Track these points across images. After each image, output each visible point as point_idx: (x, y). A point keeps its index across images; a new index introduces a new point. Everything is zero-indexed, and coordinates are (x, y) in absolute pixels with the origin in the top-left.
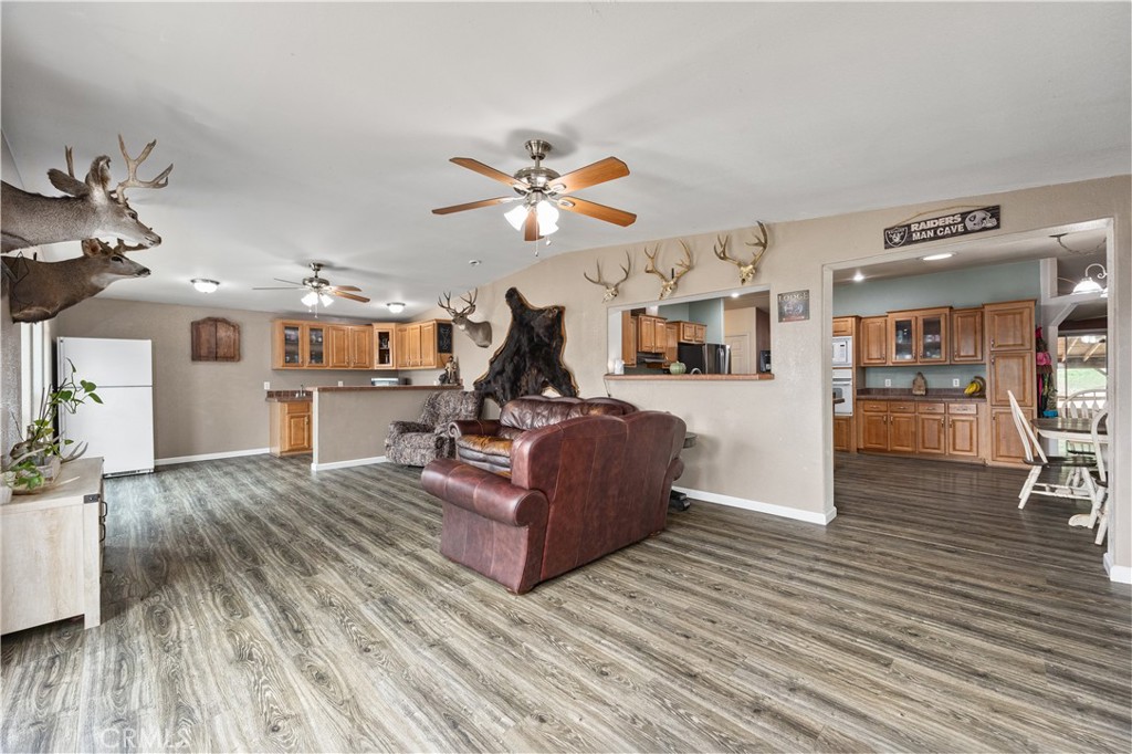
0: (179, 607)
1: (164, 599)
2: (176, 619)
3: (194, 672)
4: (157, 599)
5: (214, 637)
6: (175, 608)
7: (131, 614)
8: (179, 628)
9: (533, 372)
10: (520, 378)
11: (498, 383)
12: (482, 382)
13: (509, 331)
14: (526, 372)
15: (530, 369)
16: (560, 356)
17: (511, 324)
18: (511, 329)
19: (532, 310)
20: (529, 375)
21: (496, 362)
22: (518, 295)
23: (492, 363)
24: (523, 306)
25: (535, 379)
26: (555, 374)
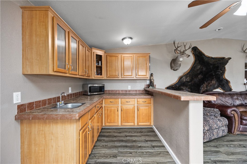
9: (213, 82)
10: (202, 84)
11: (186, 86)
12: (173, 86)
13: (193, 64)
14: (207, 82)
15: (211, 81)
16: (224, 76)
17: (194, 62)
18: (194, 64)
19: (209, 57)
20: (209, 83)
21: (184, 77)
22: (199, 50)
23: (181, 78)
24: (204, 55)
25: (214, 85)
26: (222, 83)
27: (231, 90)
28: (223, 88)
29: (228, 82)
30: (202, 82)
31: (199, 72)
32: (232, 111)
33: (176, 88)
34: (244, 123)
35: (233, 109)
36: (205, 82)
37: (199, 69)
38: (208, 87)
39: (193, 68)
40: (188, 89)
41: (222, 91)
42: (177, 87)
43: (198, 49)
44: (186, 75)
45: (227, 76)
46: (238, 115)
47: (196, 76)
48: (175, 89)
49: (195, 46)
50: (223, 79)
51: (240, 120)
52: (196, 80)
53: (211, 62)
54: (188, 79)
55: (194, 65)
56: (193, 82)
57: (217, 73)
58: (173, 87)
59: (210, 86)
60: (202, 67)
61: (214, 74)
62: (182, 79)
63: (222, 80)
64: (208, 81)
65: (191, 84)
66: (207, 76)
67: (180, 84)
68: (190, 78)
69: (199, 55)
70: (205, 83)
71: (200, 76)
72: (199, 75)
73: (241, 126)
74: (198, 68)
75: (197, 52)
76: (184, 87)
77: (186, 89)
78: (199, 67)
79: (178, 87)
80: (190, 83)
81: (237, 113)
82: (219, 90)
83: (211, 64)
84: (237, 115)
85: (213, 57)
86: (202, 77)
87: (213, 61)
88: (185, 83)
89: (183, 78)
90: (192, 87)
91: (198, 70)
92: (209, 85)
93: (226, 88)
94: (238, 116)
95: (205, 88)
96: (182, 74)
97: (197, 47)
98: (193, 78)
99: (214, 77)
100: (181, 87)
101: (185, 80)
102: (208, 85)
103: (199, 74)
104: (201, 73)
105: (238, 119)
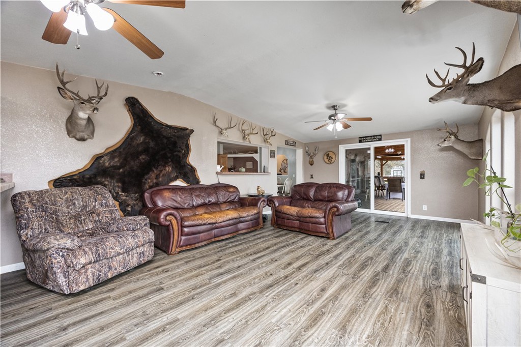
0: (426, 274)
1: (431, 281)
2: (429, 270)
3: (431, 255)
4: (433, 283)
5: (421, 259)
6: (428, 274)
7: (447, 282)
8: (430, 266)
9: (167, 169)
10: (148, 173)
11: (112, 177)
12: (75, 177)
13: (129, 132)
14: (157, 169)
15: (165, 166)
16: (187, 160)
17: (132, 127)
18: (131, 131)
19: (161, 124)
20: (161, 171)
21: (105, 157)
22: (142, 107)
23: (98, 158)
24: (151, 117)
25: (169, 174)
26: (185, 171)
27: (198, 182)
28: (186, 179)
29: (193, 170)
30: (146, 168)
31: (140, 149)
32: (166, 216)
33: (83, 181)
34: (185, 232)
35: (169, 212)
36: (154, 169)
37: (141, 143)
38: (160, 178)
39: (129, 140)
40: (117, 183)
41: (184, 184)
42: (85, 179)
43: (140, 105)
44: (113, 153)
45: (193, 160)
46: (177, 220)
47: (135, 155)
48: (82, 183)
49: (132, 96)
50: (186, 164)
51: (180, 228)
52: (134, 164)
53: (165, 134)
54: (116, 162)
55: (130, 134)
56: (127, 168)
57: (175, 154)
58: (75, 179)
59: (163, 175)
60: (147, 141)
61: (169, 155)
62: (101, 162)
63: (184, 166)
64: (158, 166)
65: (124, 172)
66: (157, 157)
67: (94, 171)
68: (121, 161)
69: (142, 115)
70: (153, 171)
71: (142, 157)
72: (141, 155)
73: (183, 238)
74: (140, 140)
75: (138, 109)
76: (105, 179)
77: (111, 182)
78: (142, 139)
79: (90, 178)
80: (121, 170)
81: (176, 218)
82: (179, 183)
83: (164, 137)
84: (175, 221)
85: (169, 124)
86: (147, 158)
87: (170, 131)
88: (108, 170)
89: (103, 159)
90: (126, 179)
91: (138, 145)
92: (161, 175)
93: (191, 179)
94: (178, 223)
95: (155, 181)
96: (103, 151)
97: (138, 99)
98: (129, 159)
99: (170, 160)
100: (99, 179)
101: (109, 164)
102: (159, 174)
103: (141, 153)
104: (146, 151)
105: (177, 228)
